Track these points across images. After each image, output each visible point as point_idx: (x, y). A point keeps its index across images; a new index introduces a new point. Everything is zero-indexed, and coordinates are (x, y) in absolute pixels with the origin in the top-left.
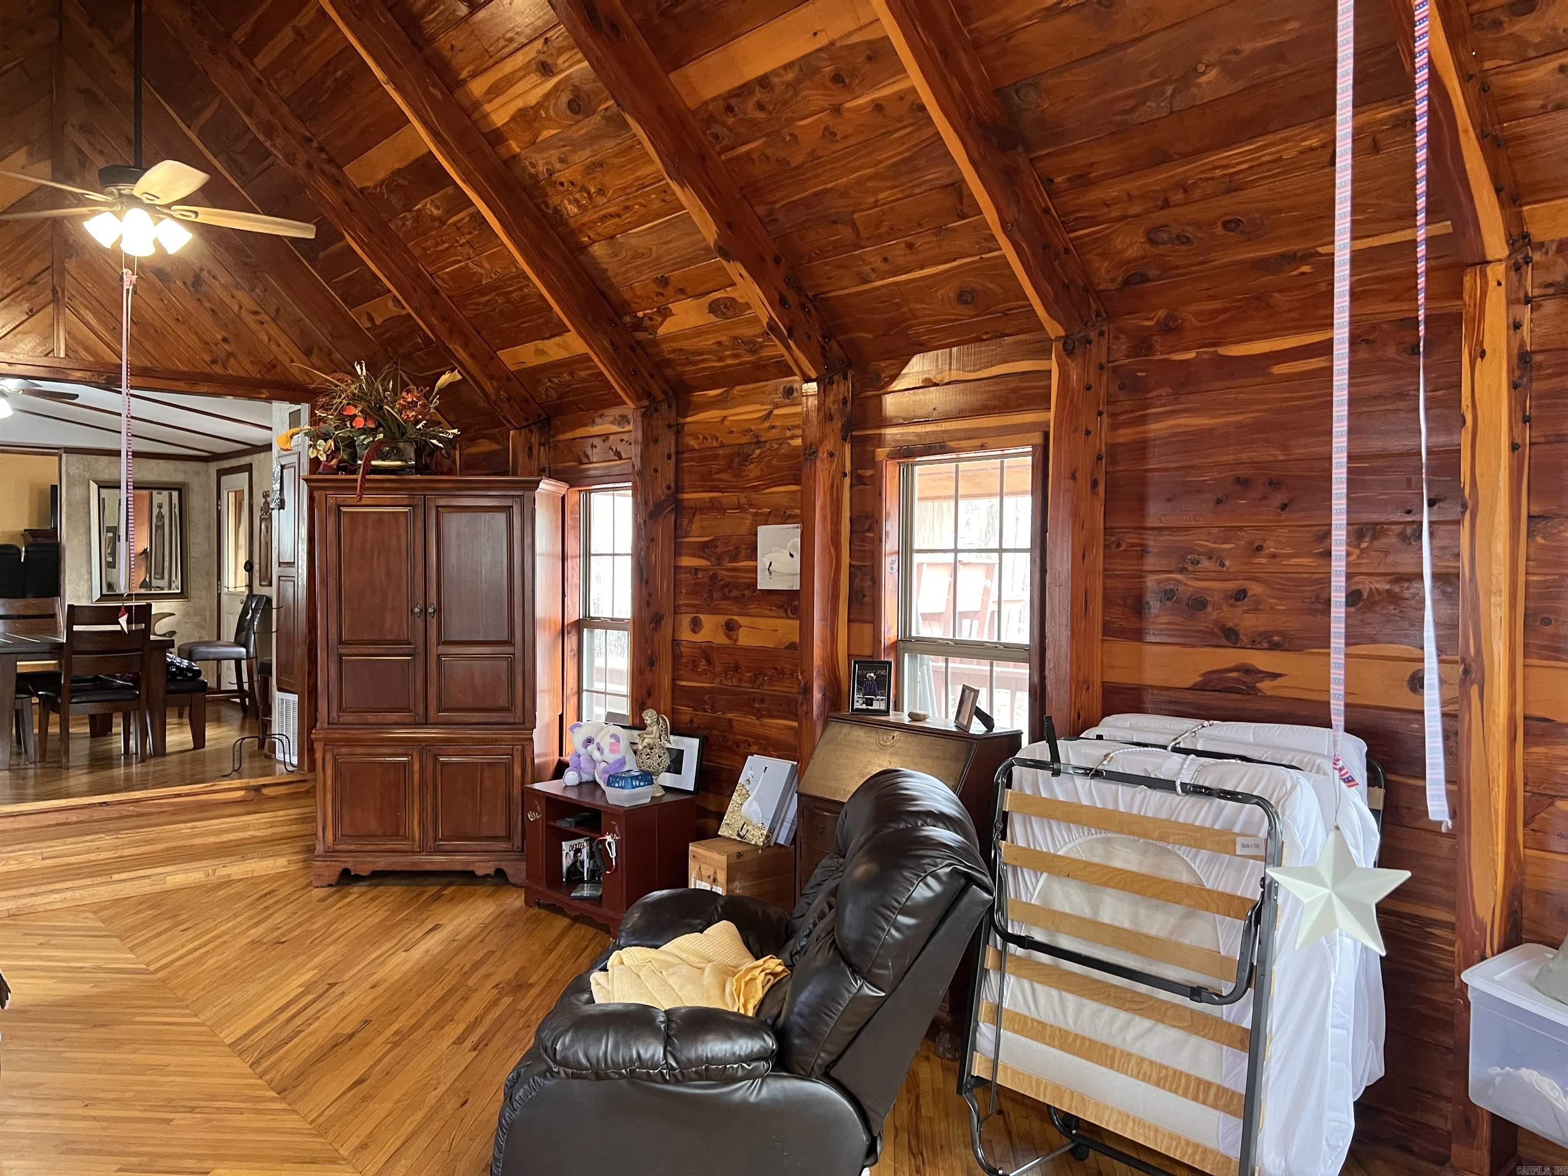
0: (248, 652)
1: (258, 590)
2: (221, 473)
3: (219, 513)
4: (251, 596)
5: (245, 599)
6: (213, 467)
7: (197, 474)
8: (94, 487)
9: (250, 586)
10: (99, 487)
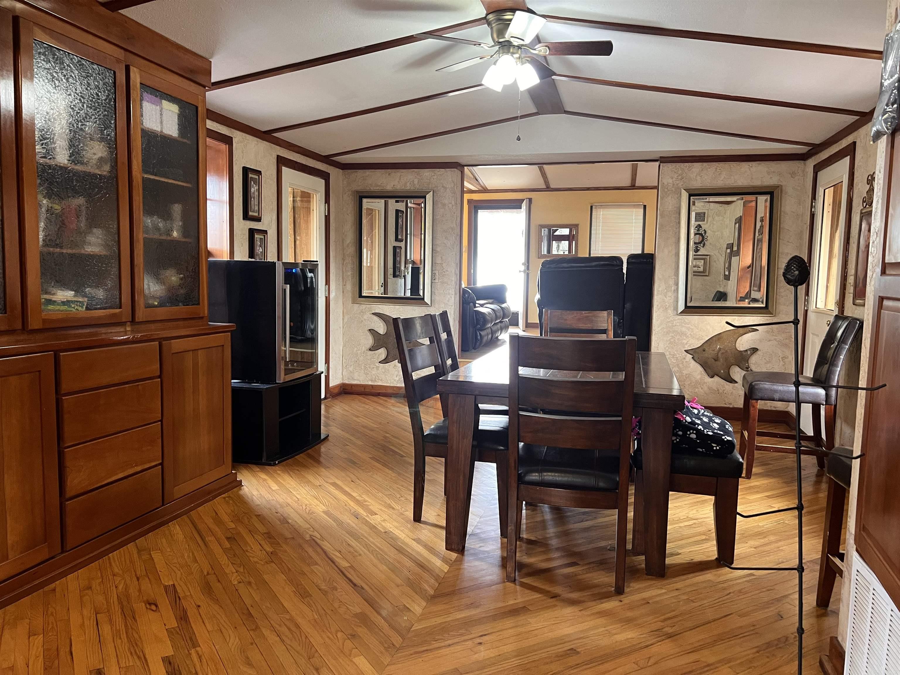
0: (827, 395)
1: (850, 311)
2: (818, 168)
3: (813, 216)
4: (840, 317)
5: (832, 319)
6: (811, 163)
7: (793, 174)
8: (685, 195)
9: (841, 303)
10: (690, 195)
